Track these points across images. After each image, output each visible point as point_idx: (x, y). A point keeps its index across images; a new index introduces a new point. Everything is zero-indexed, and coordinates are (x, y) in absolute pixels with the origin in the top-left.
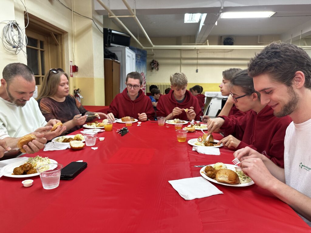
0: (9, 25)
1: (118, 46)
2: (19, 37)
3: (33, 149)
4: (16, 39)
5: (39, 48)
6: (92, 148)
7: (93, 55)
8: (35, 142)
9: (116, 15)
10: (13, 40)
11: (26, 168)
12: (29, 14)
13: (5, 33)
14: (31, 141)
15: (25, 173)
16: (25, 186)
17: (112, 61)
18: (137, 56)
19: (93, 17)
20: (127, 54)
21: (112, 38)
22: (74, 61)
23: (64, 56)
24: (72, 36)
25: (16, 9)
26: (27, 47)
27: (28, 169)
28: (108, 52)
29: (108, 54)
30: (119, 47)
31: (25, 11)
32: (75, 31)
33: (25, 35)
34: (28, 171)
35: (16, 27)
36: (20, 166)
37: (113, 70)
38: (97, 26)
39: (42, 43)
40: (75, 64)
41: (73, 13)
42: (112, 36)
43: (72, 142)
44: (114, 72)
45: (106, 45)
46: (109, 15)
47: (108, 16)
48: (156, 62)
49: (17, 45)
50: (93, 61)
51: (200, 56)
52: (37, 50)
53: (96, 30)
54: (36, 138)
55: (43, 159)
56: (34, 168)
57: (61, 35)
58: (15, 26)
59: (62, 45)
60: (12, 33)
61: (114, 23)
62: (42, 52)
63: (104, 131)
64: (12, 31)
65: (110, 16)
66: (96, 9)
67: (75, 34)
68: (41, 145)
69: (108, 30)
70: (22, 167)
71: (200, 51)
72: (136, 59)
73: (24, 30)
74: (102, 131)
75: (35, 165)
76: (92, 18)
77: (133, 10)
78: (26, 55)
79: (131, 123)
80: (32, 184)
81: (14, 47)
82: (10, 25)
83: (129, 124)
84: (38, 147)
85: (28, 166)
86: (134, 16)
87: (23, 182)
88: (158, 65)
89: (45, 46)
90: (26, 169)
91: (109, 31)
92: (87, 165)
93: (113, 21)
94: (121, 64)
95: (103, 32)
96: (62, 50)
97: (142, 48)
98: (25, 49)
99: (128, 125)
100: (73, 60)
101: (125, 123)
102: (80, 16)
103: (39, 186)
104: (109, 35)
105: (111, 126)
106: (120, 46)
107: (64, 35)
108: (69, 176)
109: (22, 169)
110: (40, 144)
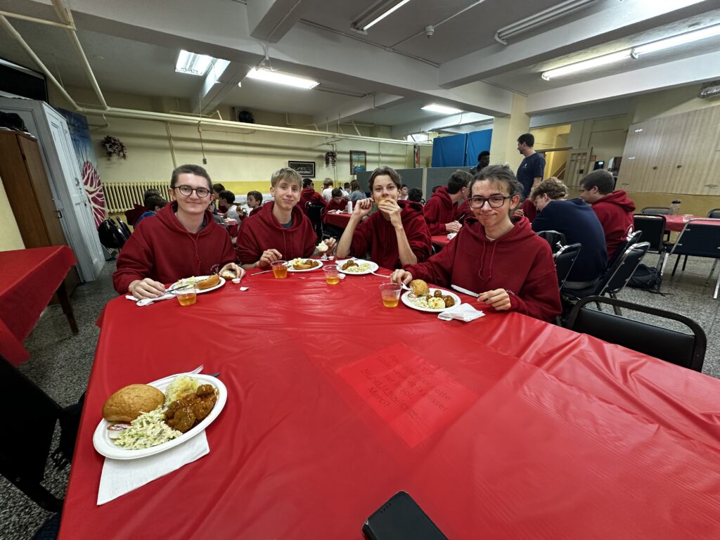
17: (16, 135)
18: (69, 126)
20: (50, 119)
37: (23, 156)
48: (117, 142)
51: (204, 137)
71: (205, 129)
88: (122, 148)
94: (39, 141)
97: (75, 109)
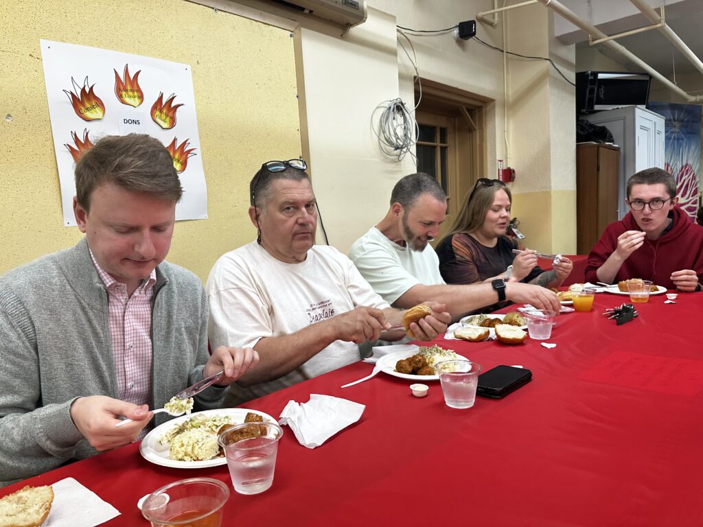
0: (390, 108)
1: (616, 107)
2: (405, 128)
3: (427, 331)
4: (400, 132)
5: (438, 144)
6: (543, 344)
7: (549, 139)
8: (430, 320)
9: (609, 36)
10: (396, 134)
11: (416, 363)
12: (422, 79)
13: (383, 124)
14: (424, 317)
15: (414, 372)
16: (415, 393)
17: (598, 147)
18: (668, 124)
19: (550, 53)
20: (639, 122)
21: (598, 90)
22: (506, 158)
23: (487, 151)
24: (504, 105)
25: (402, 77)
26: (418, 145)
27: (420, 365)
28: (587, 128)
29: (587, 132)
30: (618, 108)
31: (416, 74)
32: (510, 92)
33: (414, 121)
34: (419, 369)
35: (401, 109)
36: (407, 359)
37: (598, 167)
38: (560, 73)
39: (443, 132)
40: (509, 166)
41: (507, 57)
42: (599, 87)
43: (499, 327)
44: (600, 172)
45: (583, 111)
46: (590, 39)
47: (588, 41)
49: (401, 143)
50: (549, 153)
52: (434, 147)
53: (559, 82)
54: (432, 313)
55: (444, 351)
56: (430, 365)
57: (480, 108)
58: (399, 108)
59: (481, 129)
60: (395, 122)
61: (605, 54)
62: (444, 150)
63: (574, 310)
64: (394, 119)
65: (594, 40)
66: (558, 33)
67: (511, 99)
68: (442, 327)
69: (588, 75)
70: (410, 360)
72: (666, 132)
73: (414, 113)
74: (568, 309)
75: (431, 360)
76: (548, 58)
77: (658, 10)
78: (415, 159)
79: (645, 295)
80: (426, 394)
81: (397, 148)
82: (392, 109)
83: (640, 297)
84: (436, 331)
85: (420, 360)
86: (659, 25)
87: (412, 387)
89: (449, 138)
90: (417, 366)
91: (590, 78)
92: (531, 375)
93: (601, 51)
94: (622, 150)
95: (575, 83)
96: (482, 139)
97: (686, 99)
98: (413, 149)
99: (638, 299)
100: (504, 157)
101: (628, 296)
102: (521, 58)
103: (437, 399)
104: (590, 86)
105: (591, 299)
106: (620, 106)
107: (486, 107)
108: (494, 390)
109: (410, 365)
110: (440, 324)
